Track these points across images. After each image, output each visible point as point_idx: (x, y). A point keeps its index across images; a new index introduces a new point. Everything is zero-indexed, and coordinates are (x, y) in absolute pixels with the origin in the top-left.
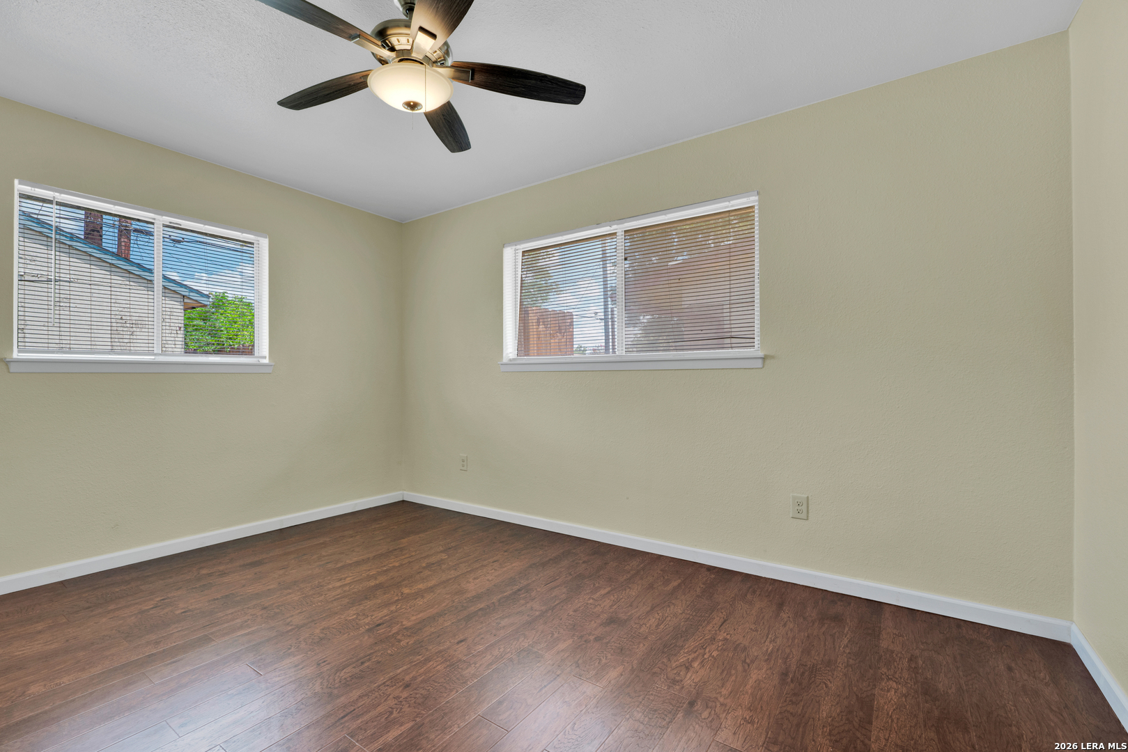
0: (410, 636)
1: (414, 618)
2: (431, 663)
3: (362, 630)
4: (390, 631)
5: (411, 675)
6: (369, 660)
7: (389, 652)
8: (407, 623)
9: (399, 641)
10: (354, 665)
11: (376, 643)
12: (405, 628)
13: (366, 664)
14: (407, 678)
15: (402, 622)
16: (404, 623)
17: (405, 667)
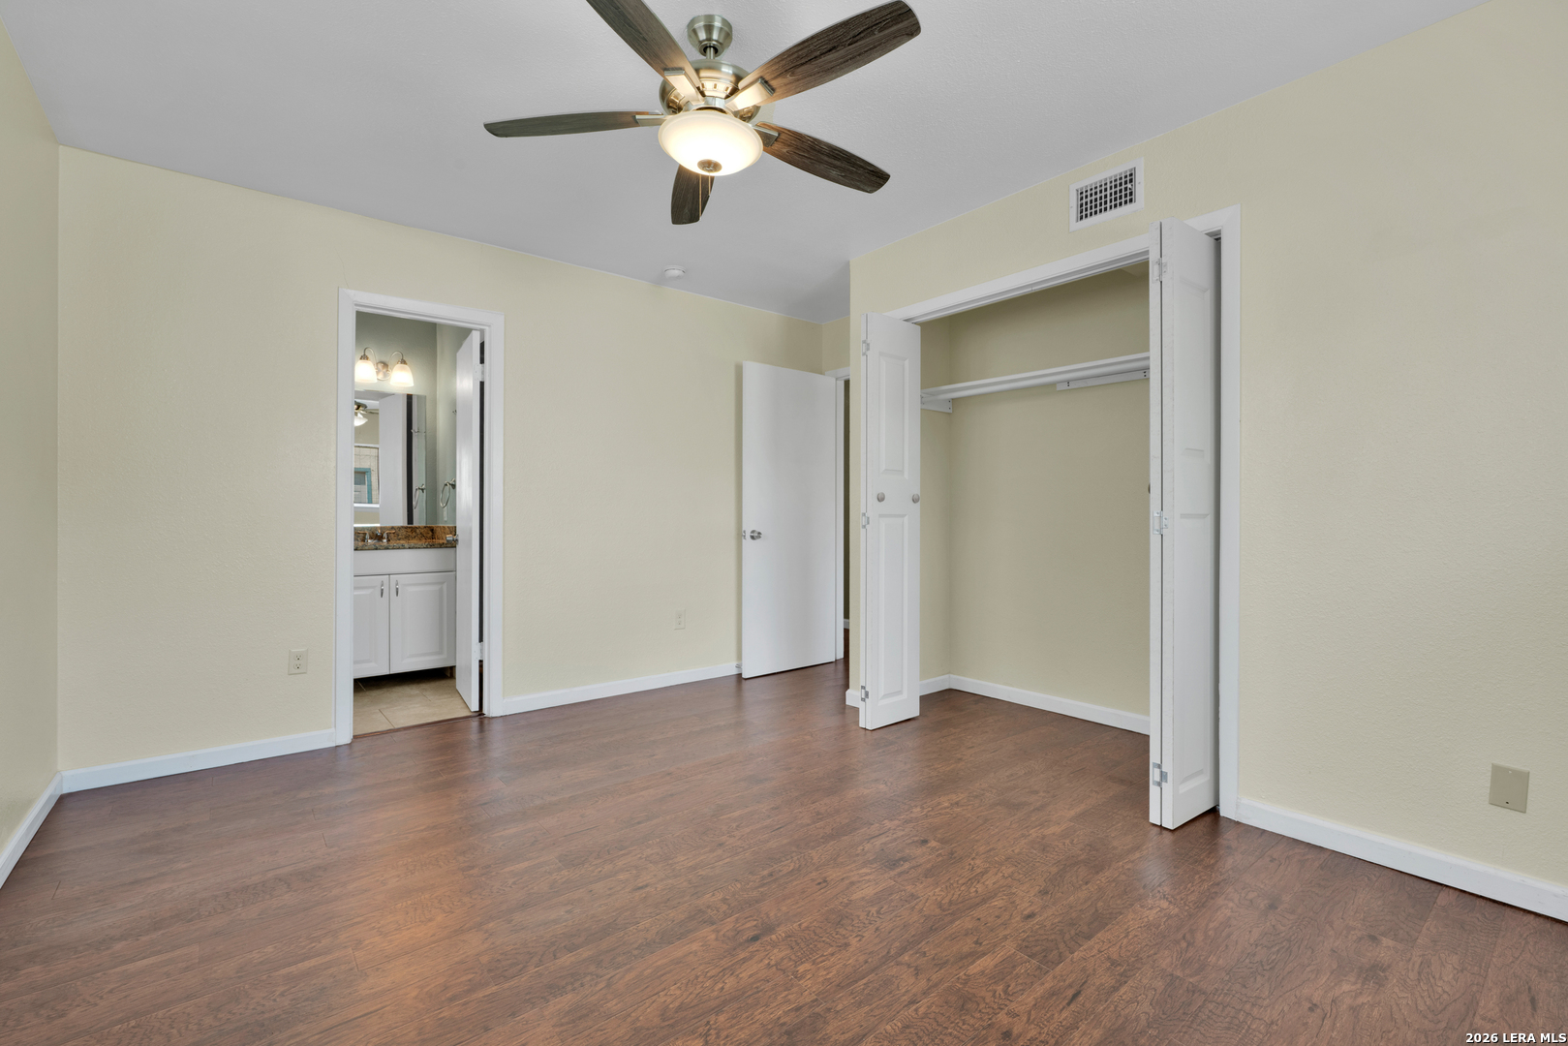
0: (708, 907)
1: (695, 947)
2: (690, 864)
3: (781, 931)
4: (737, 920)
5: (715, 854)
6: (763, 878)
7: (739, 886)
8: (708, 933)
9: (724, 900)
10: (781, 874)
11: (757, 902)
12: (713, 924)
13: (765, 872)
14: (719, 852)
15: (717, 939)
16: (713, 936)
17: (720, 863)
